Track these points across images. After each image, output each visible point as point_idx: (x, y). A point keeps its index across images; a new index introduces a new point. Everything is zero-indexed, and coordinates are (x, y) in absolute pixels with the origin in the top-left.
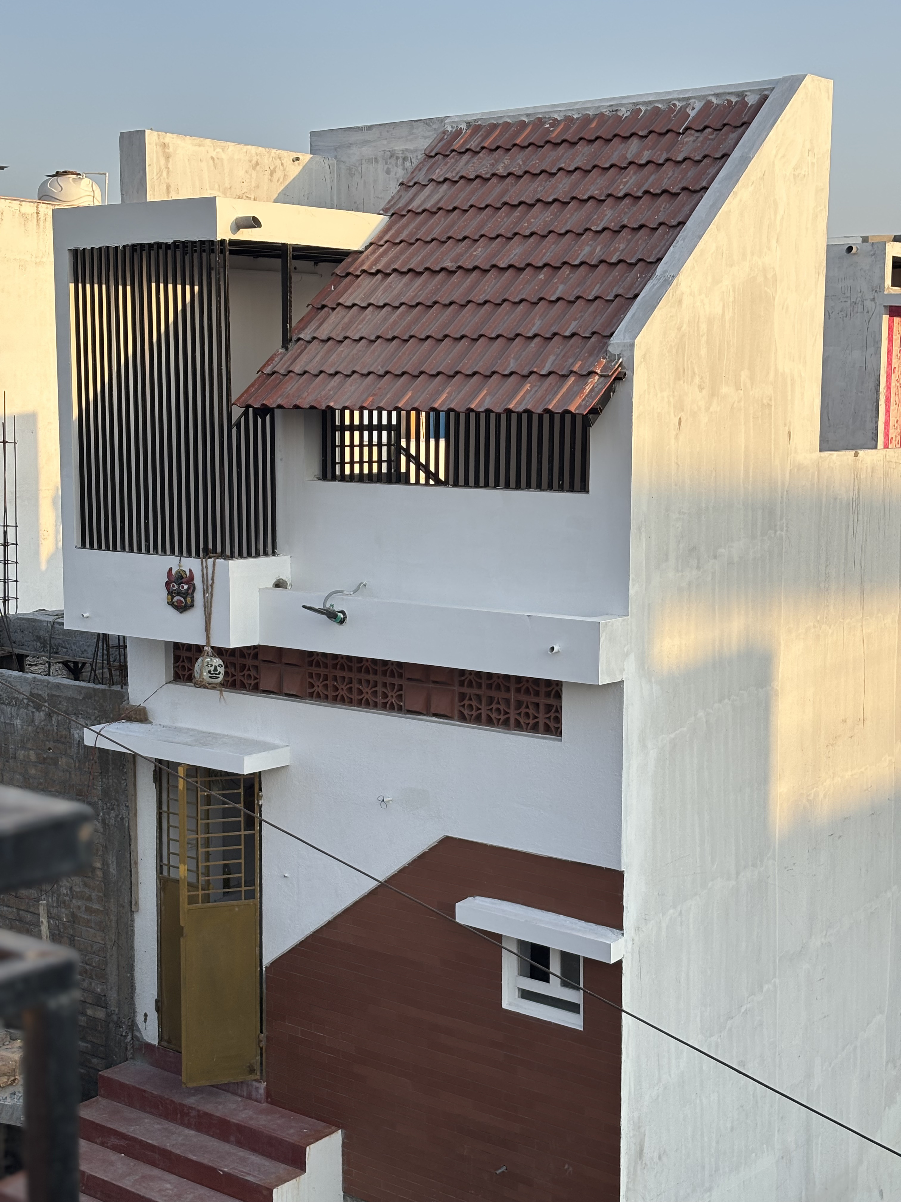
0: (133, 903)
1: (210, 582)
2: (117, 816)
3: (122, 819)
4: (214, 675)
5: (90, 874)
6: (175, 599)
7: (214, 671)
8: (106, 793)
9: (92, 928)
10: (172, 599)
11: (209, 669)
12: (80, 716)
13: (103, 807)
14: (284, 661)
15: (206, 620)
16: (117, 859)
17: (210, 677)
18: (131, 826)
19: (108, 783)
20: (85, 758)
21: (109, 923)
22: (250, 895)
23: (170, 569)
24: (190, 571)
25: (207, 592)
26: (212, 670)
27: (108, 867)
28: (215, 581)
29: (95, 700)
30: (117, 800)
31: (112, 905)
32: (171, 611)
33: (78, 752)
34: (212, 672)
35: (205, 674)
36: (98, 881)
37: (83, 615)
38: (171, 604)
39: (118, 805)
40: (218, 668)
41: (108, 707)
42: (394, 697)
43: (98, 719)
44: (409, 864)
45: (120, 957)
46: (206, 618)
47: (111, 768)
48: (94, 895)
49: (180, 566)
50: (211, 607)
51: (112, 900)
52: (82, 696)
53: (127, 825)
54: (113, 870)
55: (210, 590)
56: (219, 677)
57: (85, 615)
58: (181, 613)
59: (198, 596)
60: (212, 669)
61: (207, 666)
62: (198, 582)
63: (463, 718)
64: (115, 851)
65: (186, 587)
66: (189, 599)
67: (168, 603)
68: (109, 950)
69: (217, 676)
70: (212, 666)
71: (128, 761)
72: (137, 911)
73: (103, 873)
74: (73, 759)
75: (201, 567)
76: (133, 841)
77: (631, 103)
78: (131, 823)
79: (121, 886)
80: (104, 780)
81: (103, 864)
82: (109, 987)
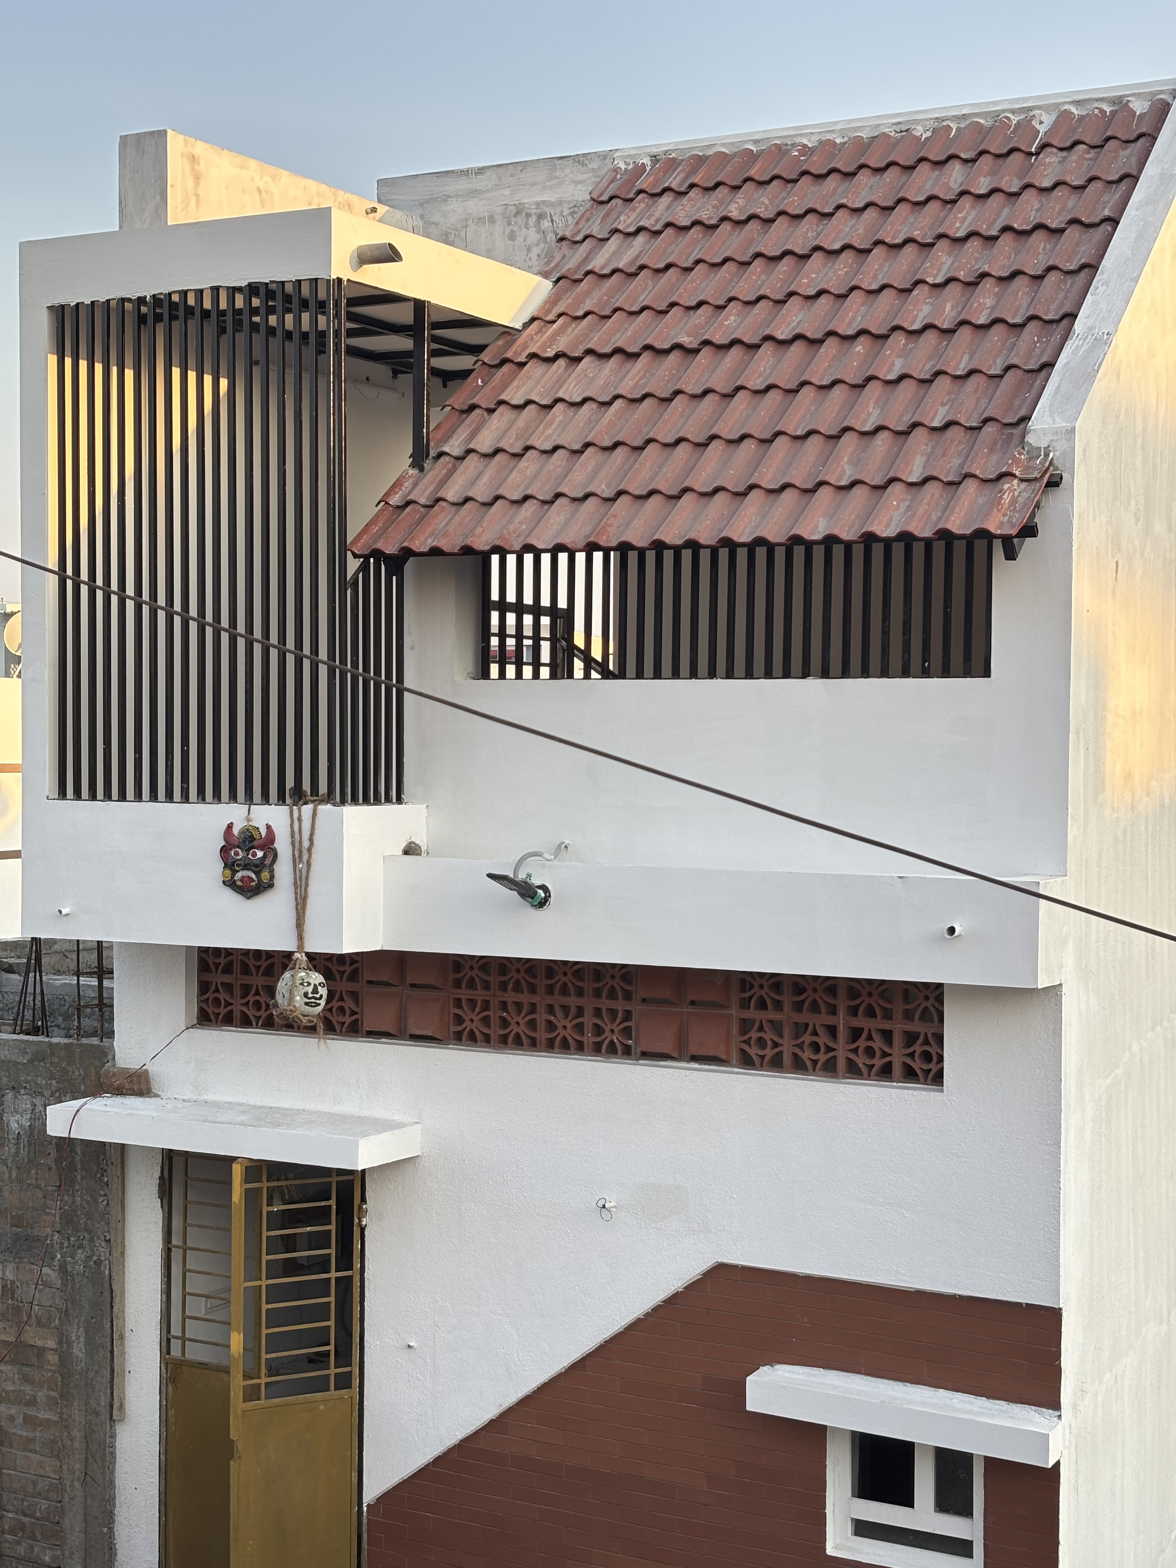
0: (116, 1406)
1: (306, 844)
2: (89, 1258)
3: (98, 1263)
4: (313, 1000)
5: (34, 1360)
6: (239, 875)
7: (312, 993)
8: (68, 1219)
9: (35, 1452)
10: (233, 875)
11: (305, 990)
12: (22, 1091)
13: (62, 1244)
14: (410, 980)
15: (297, 909)
16: (87, 1332)
17: (307, 1004)
18: (114, 1274)
19: (74, 1202)
20: (29, 1161)
21: (69, 1443)
22: (344, 1382)
23: (230, 826)
24: (269, 827)
25: (301, 861)
26: (309, 992)
27: (70, 1347)
28: (315, 842)
29: (52, 1063)
30: (90, 1232)
31: (77, 1412)
32: (230, 897)
33: (17, 1154)
34: (310, 995)
35: (298, 998)
36: (50, 1371)
37: (60, 912)
38: (230, 884)
39: (91, 1240)
40: (319, 988)
41: (77, 1073)
42: (616, 1031)
43: (57, 1094)
44: (647, 1315)
45: (89, 1501)
46: (297, 905)
47: (79, 1177)
48: (41, 1396)
49: (248, 820)
50: (307, 885)
51: (76, 1403)
52: (28, 1057)
53: (107, 1272)
54: (79, 1351)
55: (305, 857)
56: (319, 1004)
57: (64, 912)
58: (248, 898)
59: (283, 870)
60: (310, 989)
61: (302, 984)
62: (282, 845)
63: (747, 1062)
64: (83, 1319)
65: (260, 854)
66: (265, 875)
67: (224, 882)
68: (69, 1490)
69: (318, 1001)
70: (309, 984)
71: (112, 1164)
72: (122, 1420)
73: (60, 1358)
74: (6, 1165)
75: (289, 820)
76: (117, 1300)
77: (931, 119)
78: (115, 1268)
79: (92, 1379)
80: (66, 1198)
81: (60, 1343)
82: (67, 1553)
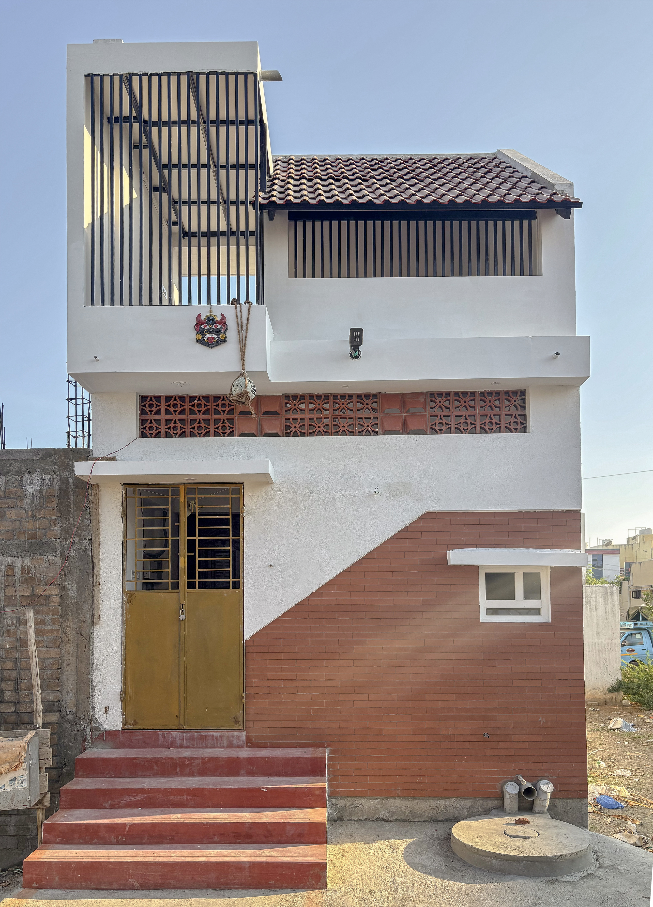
0: (96, 617)
1: (245, 322)
2: (79, 549)
3: (85, 551)
5: (44, 602)
8: (66, 531)
9: (44, 647)
11: (251, 385)
12: (36, 473)
13: (61, 544)
15: (241, 352)
16: (77, 583)
18: (94, 555)
19: (69, 523)
20: (40, 506)
21: (66, 639)
22: (236, 585)
25: (242, 329)
27: (67, 591)
29: (55, 458)
30: (79, 536)
31: (71, 623)
33: (32, 503)
34: (253, 388)
35: (248, 387)
36: (54, 605)
39: (81, 540)
41: (70, 462)
42: (370, 426)
43: (58, 473)
45: (79, 665)
46: (240, 349)
47: (72, 511)
48: (47, 619)
50: (246, 341)
51: (71, 619)
52: (39, 456)
53: (91, 554)
54: (73, 593)
62: (231, 323)
63: (435, 433)
64: (75, 578)
68: (66, 661)
71: (93, 503)
72: (98, 623)
73: (60, 599)
74: (25, 510)
75: (235, 312)
76: (96, 567)
78: (95, 552)
79: (81, 606)
80: (64, 521)
81: (61, 591)
82: (64, 693)
